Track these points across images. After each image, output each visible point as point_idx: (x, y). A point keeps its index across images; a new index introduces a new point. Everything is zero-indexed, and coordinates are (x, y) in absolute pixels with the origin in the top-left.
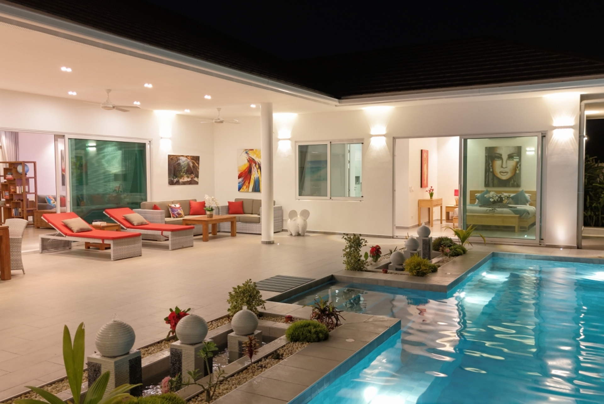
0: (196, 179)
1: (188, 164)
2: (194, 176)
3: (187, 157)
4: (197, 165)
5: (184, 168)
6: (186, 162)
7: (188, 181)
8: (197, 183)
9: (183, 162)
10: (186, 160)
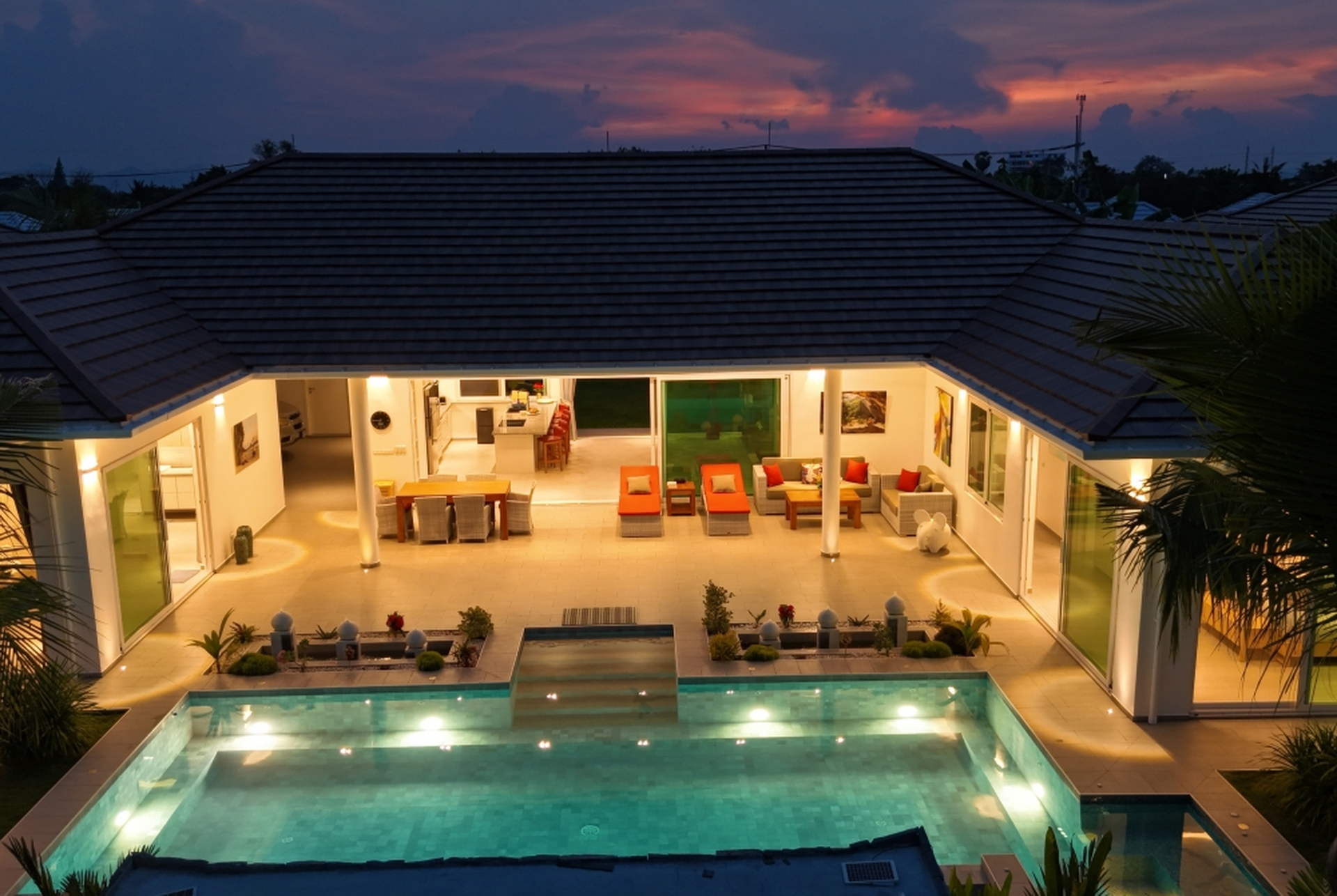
0: (879, 425)
1: (862, 404)
2: (873, 420)
3: (858, 393)
4: (881, 405)
5: (852, 409)
6: (857, 401)
7: (860, 429)
8: (881, 431)
9: (851, 401)
10: (857, 398)
